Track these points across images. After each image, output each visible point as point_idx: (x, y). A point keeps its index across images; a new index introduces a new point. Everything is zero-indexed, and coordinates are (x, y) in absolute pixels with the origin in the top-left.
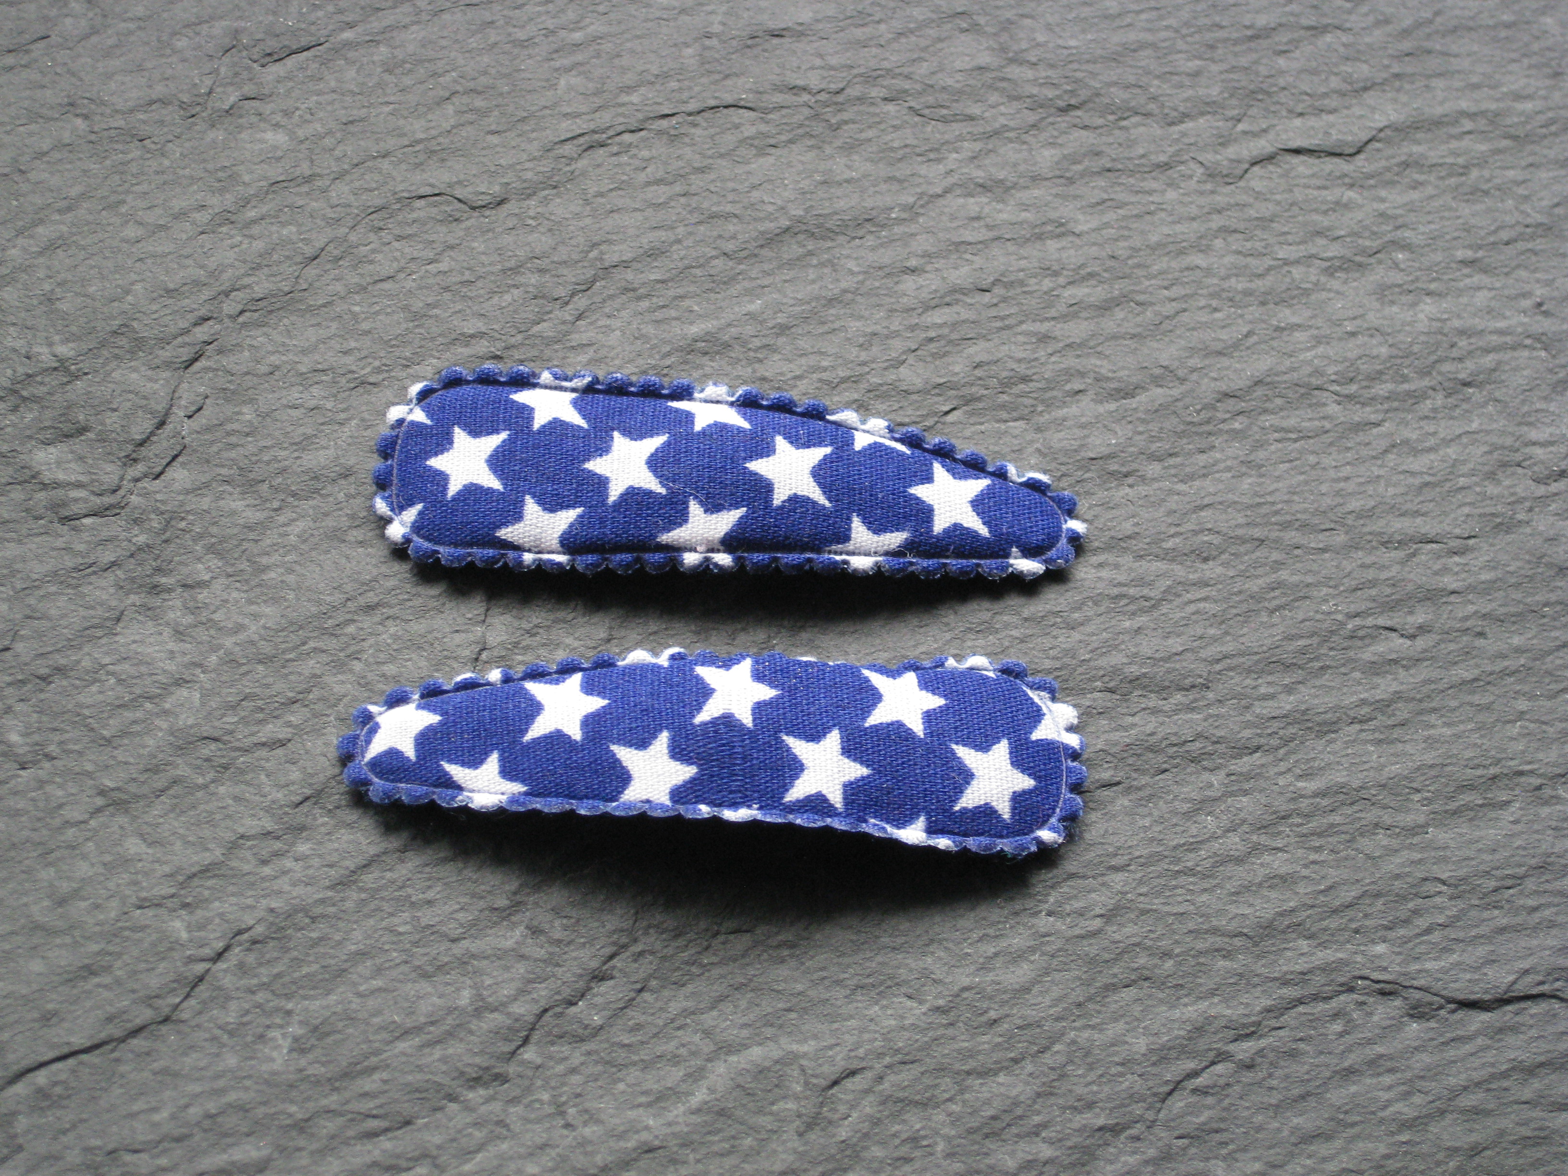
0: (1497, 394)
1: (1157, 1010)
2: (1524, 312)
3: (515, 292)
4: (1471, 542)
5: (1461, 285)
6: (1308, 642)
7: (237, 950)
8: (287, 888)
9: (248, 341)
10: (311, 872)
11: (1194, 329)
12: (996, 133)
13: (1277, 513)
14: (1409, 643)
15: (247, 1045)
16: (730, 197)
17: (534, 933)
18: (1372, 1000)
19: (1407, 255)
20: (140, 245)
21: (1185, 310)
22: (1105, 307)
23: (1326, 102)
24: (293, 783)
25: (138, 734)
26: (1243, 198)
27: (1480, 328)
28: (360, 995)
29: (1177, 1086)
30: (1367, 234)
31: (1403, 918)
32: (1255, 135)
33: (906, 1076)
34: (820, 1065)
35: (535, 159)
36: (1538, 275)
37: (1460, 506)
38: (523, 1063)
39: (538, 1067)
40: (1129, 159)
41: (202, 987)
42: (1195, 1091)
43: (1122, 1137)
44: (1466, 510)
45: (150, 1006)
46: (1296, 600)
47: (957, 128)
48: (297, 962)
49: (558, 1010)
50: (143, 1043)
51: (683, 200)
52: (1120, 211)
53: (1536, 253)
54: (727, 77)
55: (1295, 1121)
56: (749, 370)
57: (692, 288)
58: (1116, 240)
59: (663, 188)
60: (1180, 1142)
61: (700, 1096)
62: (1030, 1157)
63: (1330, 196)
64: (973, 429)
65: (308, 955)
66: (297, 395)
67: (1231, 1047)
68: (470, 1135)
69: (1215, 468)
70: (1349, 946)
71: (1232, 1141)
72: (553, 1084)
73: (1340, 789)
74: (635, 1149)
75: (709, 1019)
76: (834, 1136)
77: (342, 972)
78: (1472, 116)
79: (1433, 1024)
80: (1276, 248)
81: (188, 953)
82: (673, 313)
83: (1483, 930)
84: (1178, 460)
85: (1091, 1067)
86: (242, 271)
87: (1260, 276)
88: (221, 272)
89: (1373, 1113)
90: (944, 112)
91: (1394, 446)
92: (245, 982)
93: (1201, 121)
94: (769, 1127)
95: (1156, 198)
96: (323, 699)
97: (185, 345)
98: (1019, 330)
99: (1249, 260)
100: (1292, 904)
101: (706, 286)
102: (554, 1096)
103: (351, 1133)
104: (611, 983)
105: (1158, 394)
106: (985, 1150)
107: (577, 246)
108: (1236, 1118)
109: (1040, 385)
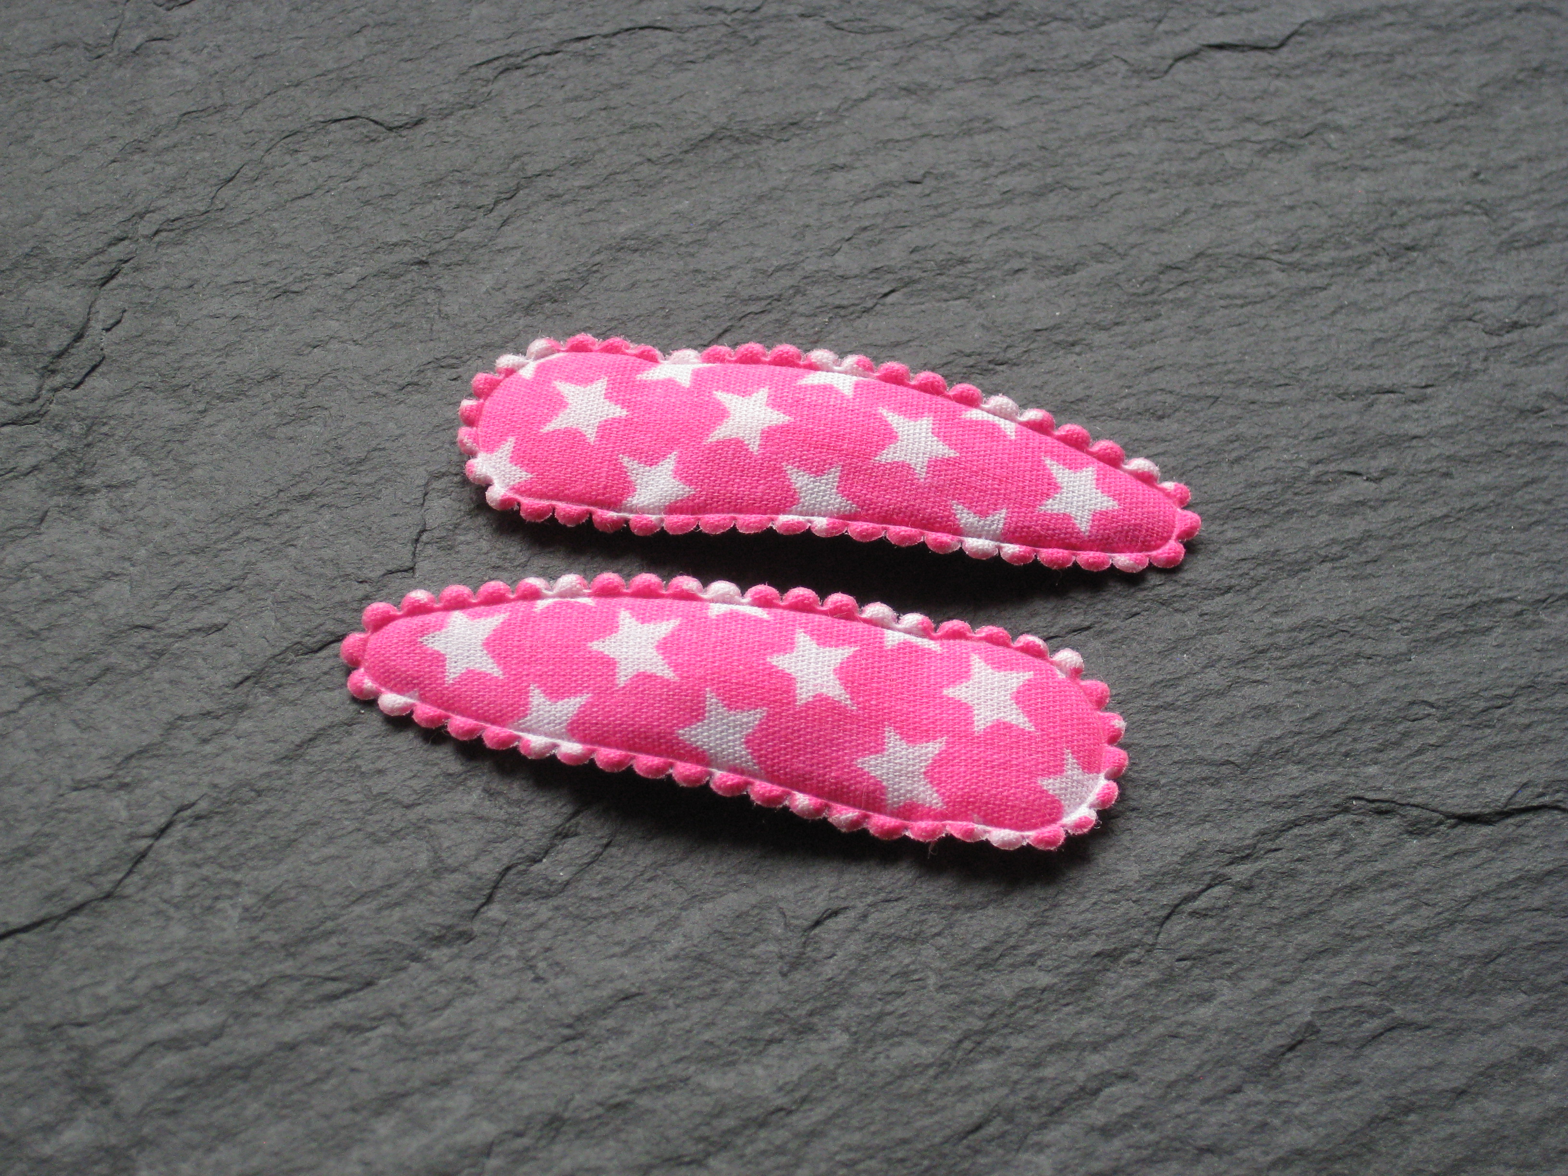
0: (1442, 256)
1: (1147, 838)
2: (1462, 182)
3: (438, 202)
4: (1429, 391)
5: (1395, 160)
6: (1272, 488)
7: (180, 826)
8: (230, 764)
9: (165, 259)
10: (254, 748)
11: (1131, 209)
12: (917, 42)
13: (1229, 372)
14: (1374, 485)
15: (195, 916)
16: (651, 108)
17: (491, 795)
18: (1368, 819)
19: (1339, 136)
20: (50, 175)
21: (1119, 193)
22: (1039, 194)
23: (1246, 2)
24: (232, 665)
25: (67, 626)
26: (1170, 90)
27: (1418, 198)
28: (311, 863)
29: (1174, 910)
30: (1297, 118)
31: (1394, 740)
32: (1175, 34)
33: (890, 913)
34: (801, 908)
35: (450, 82)
36: (1471, 149)
37: (1414, 359)
38: (488, 921)
39: (504, 924)
40: (1052, 60)
41: (145, 863)
42: (1193, 914)
43: (1121, 962)
44: (1421, 362)
45: (91, 883)
46: (1256, 450)
47: (874, 40)
48: (245, 835)
49: (522, 867)
50: (85, 919)
51: (603, 114)
52: (1046, 107)
53: (1468, 129)
54: (641, 2)
56: (681, 263)
57: (618, 193)
58: (1046, 133)
59: (582, 104)
60: (1183, 964)
61: (675, 943)
62: (1026, 986)
63: (1258, 85)
64: (913, 308)
65: (254, 827)
66: (217, 306)
67: (1227, 870)
68: (436, 992)
69: (1163, 334)
70: (1340, 769)
71: (1237, 960)
72: (520, 939)
73: (1318, 623)
74: (611, 997)
75: (680, 870)
76: (819, 975)
77: (291, 843)
78: (1392, 9)
79: (1433, 839)
80: (1207, 134)
81: (129, 830)
82: (600, 216)
83: (1477, 748)
84: (1125, 328)
86: (156, 194)
87: (1192, 160)
88: (135, 196)
89: (1380, 927)
90: (862, 24)
91: (1342, 307)
92: (188, 857)
93: (1122, 23)
94: (751, 970)
95: (1082, 93)
96: (259, 584)
97: (100, 264)
98: (953, 216)
99: (1180, 145)
100: (1278, 732)
101: (632, 190)
102: (521, 951)
103: (309, 996)
104: (575, 840)
105: (1099, 270)
106: (979, 981)
107: (499, 158)
108: (1238, 938)
109: (979, 266)
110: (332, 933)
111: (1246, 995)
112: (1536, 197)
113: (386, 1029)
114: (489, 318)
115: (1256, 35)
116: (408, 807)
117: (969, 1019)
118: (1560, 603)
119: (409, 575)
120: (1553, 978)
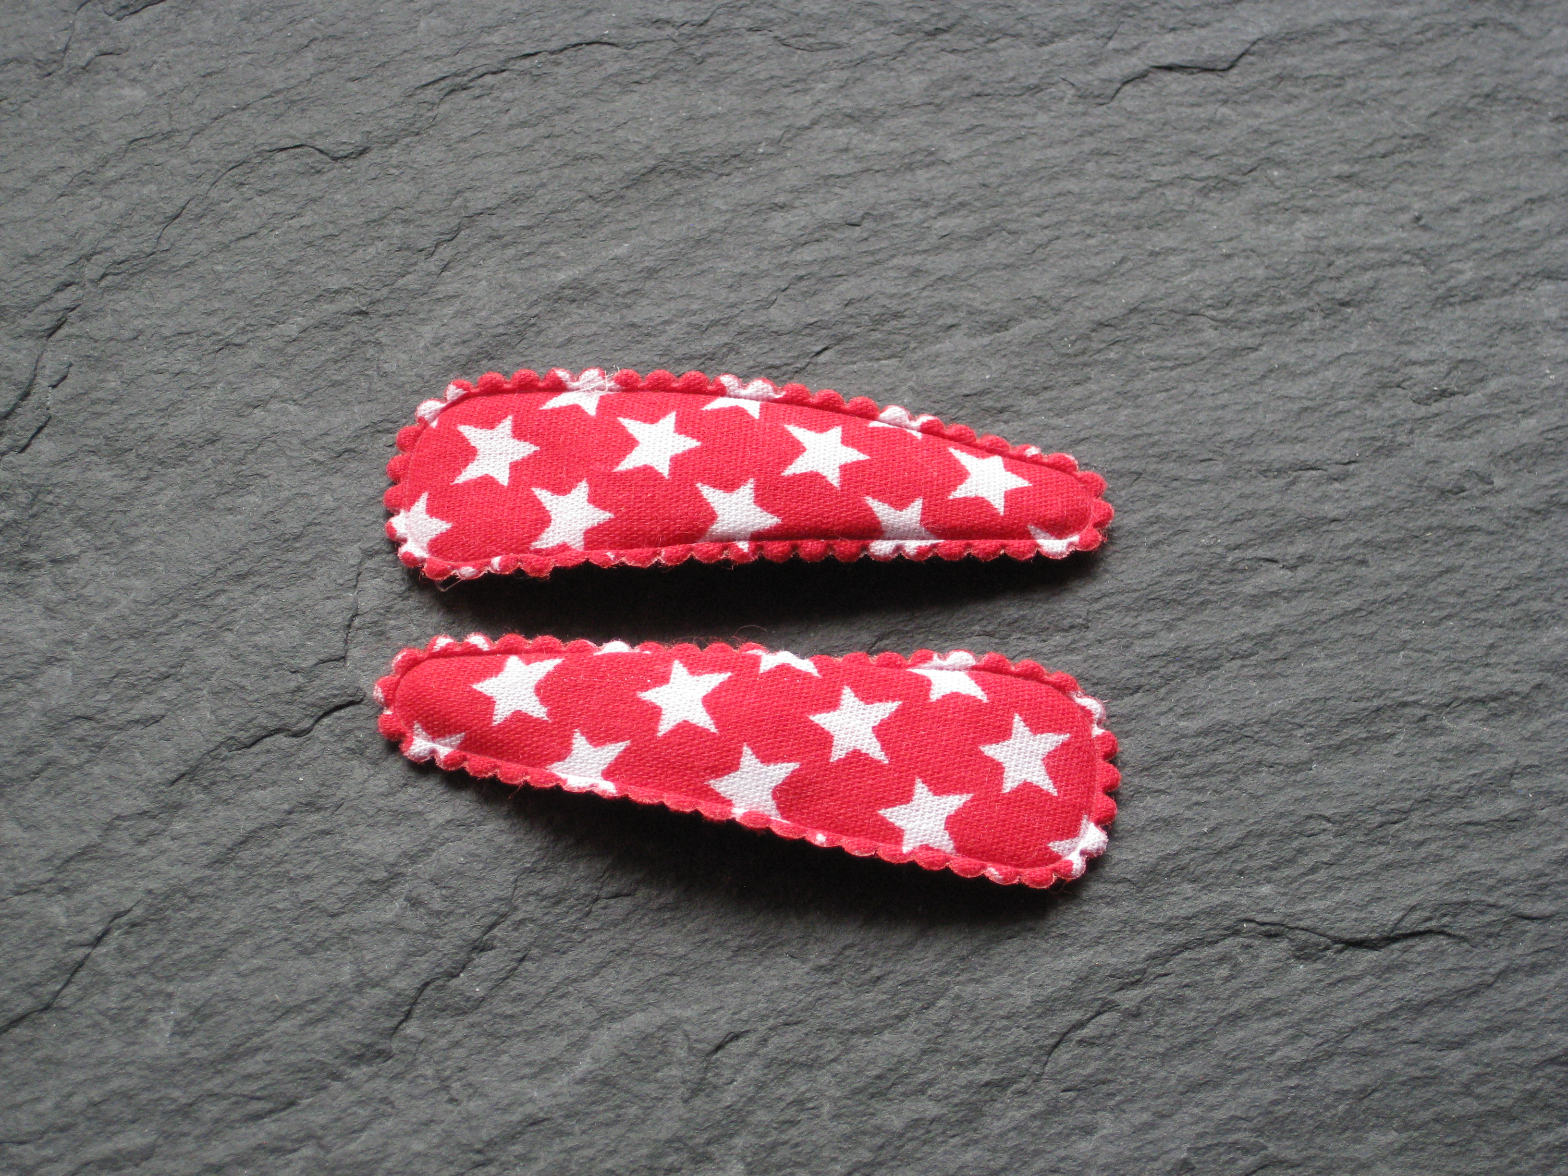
0: (1376, 313)
1: (1041, 961)
2: (1402, 227)
3: (380, 244)
4: (1351, 467)
6: (1188, 577)
7: (116, 933)
9: (111, 306)
10: (187, 851)
11: (1067, 257)
12: (863, 60)
13: (1153, 444)
14: (1290, 574)
15: (129, 1030)
16: (595, 137)
17: (413, 905)
18: (1257, 942)
19: (1283, 172)
21: (1058, 238)
22: (977, 238)
23: (1198, 15)
24: (168, 761)
25: (11, 715)
26: (1115, 119)
27: (1358, 245)
28: (240, 975)
29: (1062, 1038)
30: (1241, 151)
31: (1288, 857)
32: (1126, 53)
33: (790, 1037)
34: (704, 1030)
35: (396, 105)
36: (1415, 188)
37: (1339, 431)
38: (405, 1038)
39: (421, 1042)
40: (999, 82)
41: (82, 973)
42: (1081, 1042)
43: (1009, 1092)
44: (1346, 434)
45: (31, 994)
46: (1175, 534)
47: (824, 57)
48: (177, 943)
49: (440, 982)
50: (25, 1032)
51: (547, 142)
52: (991, 137)
53: (1412, 165)
54: (589, 12)
55: (1183, 1069)
56: (618, 316)
57: (558, 234)
58: (987, 167)
59: (528, 131)
60: (1067, 1095)
61: (584, 1065)
62: (916, 1116)
63: (1203, 113)
64: (845, 368)
65: (187, 935)
66: (162, 360)
68: (355, 1113)
69: (1091, 400)
70: (1233, 888)
71: (1119, 1091)
72: (436, 1058)
73: (1222, 727)
74: (520, 1122)
75: (592, 986)
76: (719, 1101)
77: (222, 952)
78: (1346, 25)
79: (1319, 965)
80: (1149, 170)
81: (68, 938)
82: (539, 260)
83: (1369, 866)
84: (1054, 393)
85: (976, 1022)
86: (103, 234)
87: (1133, 199)
88: (82, 235)
89: (1261, 1058)
90: (810, 40)
91: (1271, 371)
92: (125, 966)
93: (1071, 40)
94: (654, 1095)
95: (1026, 122)
96: (195, 673)
97: (48, 312)
98: (890, 264)
99: (1122, 183)
100: (1176, 847)
101: (572, 231)
102: (437, 1071)
103: (235, 1116)
104: (492, 953)
105: (1032, 325)
106: (871, 1110)
107: (441, 194)
108: (1123, 1068)
109: (912, 321)
111: (1126, 1128)
112: (1476, 245)
113: (307, 1151)
114: (427, 378)
115: (1206, 54)
116: (333, 916)
117: (860, 1151)
118: (1463, 707)
119: (340, 664)
120: (1426, 1115)
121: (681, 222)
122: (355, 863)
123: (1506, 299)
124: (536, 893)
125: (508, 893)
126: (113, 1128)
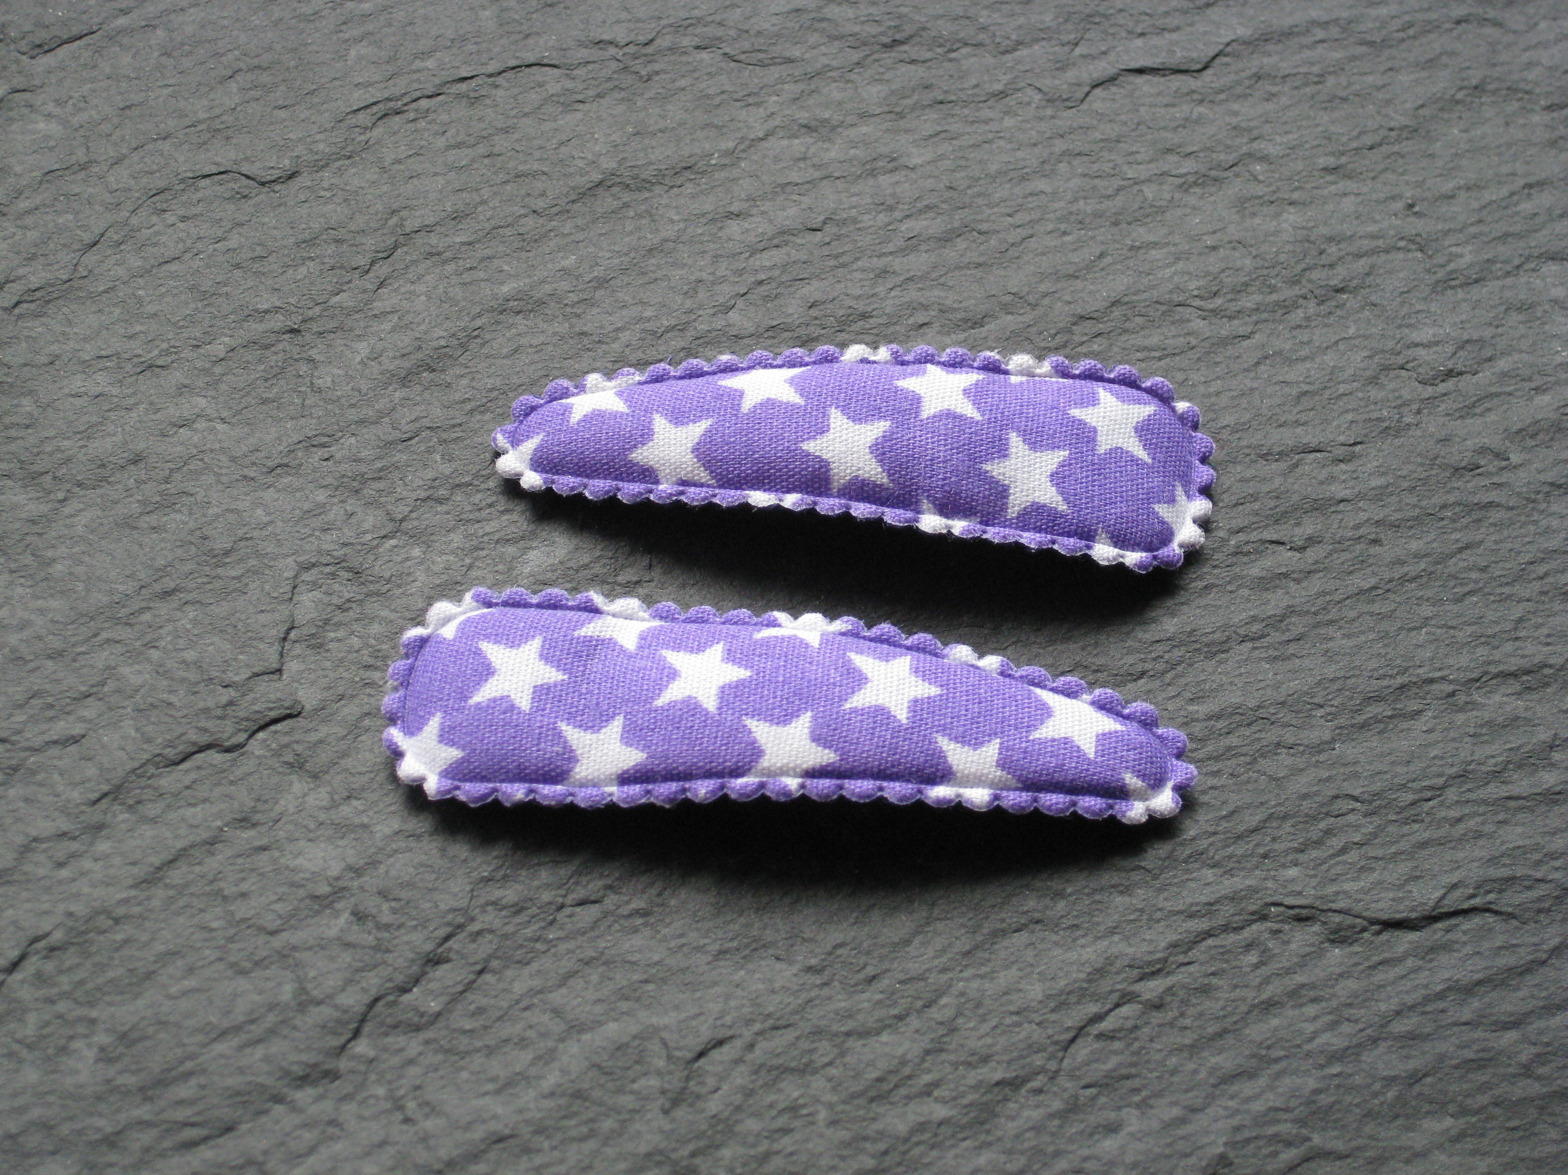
0: (1373, 298)
1: (1051, 954)
2: (1395, 215)
3: (311, 264)
4: (1358, 448)
5: (1325, 192)
7: (34, 959)
9: (26, 333)
10: (112, 871)
11: (1043, 254)
12: (818, 73)
14: (1298, 555)
15: (49, 1058)
16: (537, 154)
17: (359, 919)
18: (1287, 927)
19: (1265, 166)
21: (1031, 236)
22: (946, 239)
23: (1167, 20)
24: (89, 780)
26: (1086, 121)
27: (1349, 233)
28: (170, 997)
29: (1079, 1032)
30: (1221, 148)
31: (1314, 839)
32: (1092, 58)
33: (779, 1041)
34: (684, 1037)
35: (326, 130)
36: (1406, 178)
37: (1342, 413)
38: (353, 1057)
39: (372, 1061)
40: (962, 90)
42: (1100, 1036)
43: (1023, 1091)
44: (1350, 417)
47: (775, 72)
48: (102, 967)
49: (391, 998)
51: (486, 161)
52: (956, 142)
53: (1402, 156)
54: (528, 36)
55: (1214, 1060)
56: (567, 325)
57: (501, 248)
58: (954, 171)
59: (464, 152)
60: (1088, 1092)
61: (552, 1079)
62: (922, 1119)
63: (1180, 112)
65: (112, 958)
66: (79, 383)
67: (1138, 987)
68: (300, 1137)
70: (1257, 872)
71: (1145, 1086)
72: (388, 1077)
73: (1235, 710)
74: (483, 1140)
75: (557, 997)
76: (703, 1111)
77: (149, 975)
78: (1324, 25)
79: (1356, 948)
80: (1125, 168)
82: (482, 275)
83: (1404, 845)
85: (983, 1019)
86: (17, 262)
87: (1108, 197)
89: (1299, 1046)
90: (761, 56)
91: (1266, 358)
92: (42, 992)
93: (1036, 47)
94: (631, 1106)
95: (993, 126)
96: (118, 691)
98: (855, 267)
99: (1097, 181)
101: (516, 245)
102: (391, 1090)
103: (167, 1144)
104: (446, 966)
106: (871, 1115)
107: (377, 213)
108: (1147, 1062)
109: (880, 321)
110: (190, 1074)
111: (1155, 1125)
112: (1473, 230)
114: (364, 391)
115: (1178, 57)
116: (273, 933)
117: (861, 1158)
118: (1494, 681)
119: (276, 677)
120: (1483, 1099)
121: (631, 233)
122: (296, 878)
123: (1509, 281)
124: (494, 903)
125: (463, 903)
126: (33, 1160)
